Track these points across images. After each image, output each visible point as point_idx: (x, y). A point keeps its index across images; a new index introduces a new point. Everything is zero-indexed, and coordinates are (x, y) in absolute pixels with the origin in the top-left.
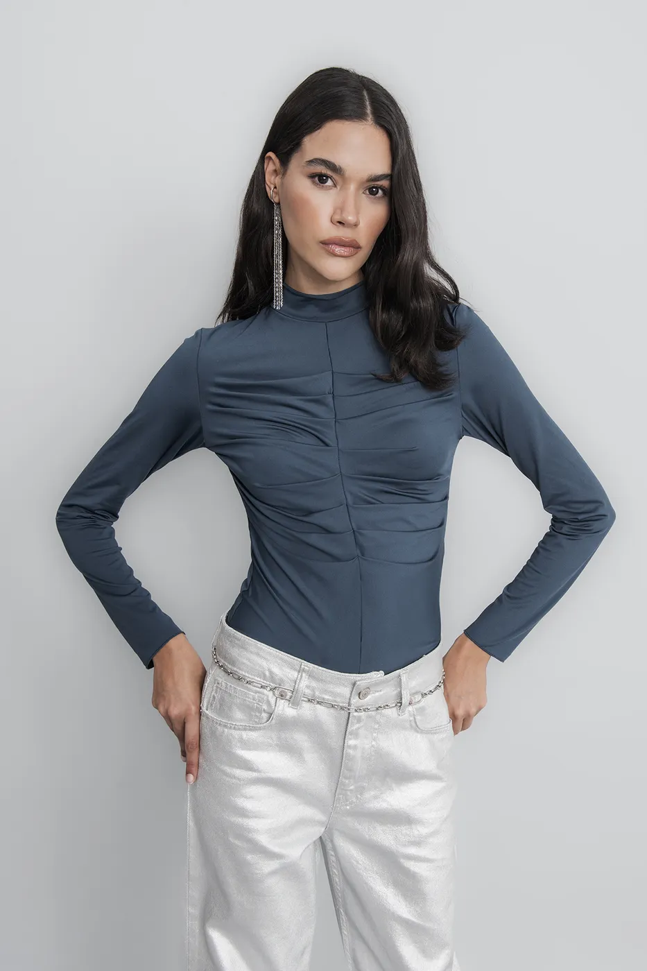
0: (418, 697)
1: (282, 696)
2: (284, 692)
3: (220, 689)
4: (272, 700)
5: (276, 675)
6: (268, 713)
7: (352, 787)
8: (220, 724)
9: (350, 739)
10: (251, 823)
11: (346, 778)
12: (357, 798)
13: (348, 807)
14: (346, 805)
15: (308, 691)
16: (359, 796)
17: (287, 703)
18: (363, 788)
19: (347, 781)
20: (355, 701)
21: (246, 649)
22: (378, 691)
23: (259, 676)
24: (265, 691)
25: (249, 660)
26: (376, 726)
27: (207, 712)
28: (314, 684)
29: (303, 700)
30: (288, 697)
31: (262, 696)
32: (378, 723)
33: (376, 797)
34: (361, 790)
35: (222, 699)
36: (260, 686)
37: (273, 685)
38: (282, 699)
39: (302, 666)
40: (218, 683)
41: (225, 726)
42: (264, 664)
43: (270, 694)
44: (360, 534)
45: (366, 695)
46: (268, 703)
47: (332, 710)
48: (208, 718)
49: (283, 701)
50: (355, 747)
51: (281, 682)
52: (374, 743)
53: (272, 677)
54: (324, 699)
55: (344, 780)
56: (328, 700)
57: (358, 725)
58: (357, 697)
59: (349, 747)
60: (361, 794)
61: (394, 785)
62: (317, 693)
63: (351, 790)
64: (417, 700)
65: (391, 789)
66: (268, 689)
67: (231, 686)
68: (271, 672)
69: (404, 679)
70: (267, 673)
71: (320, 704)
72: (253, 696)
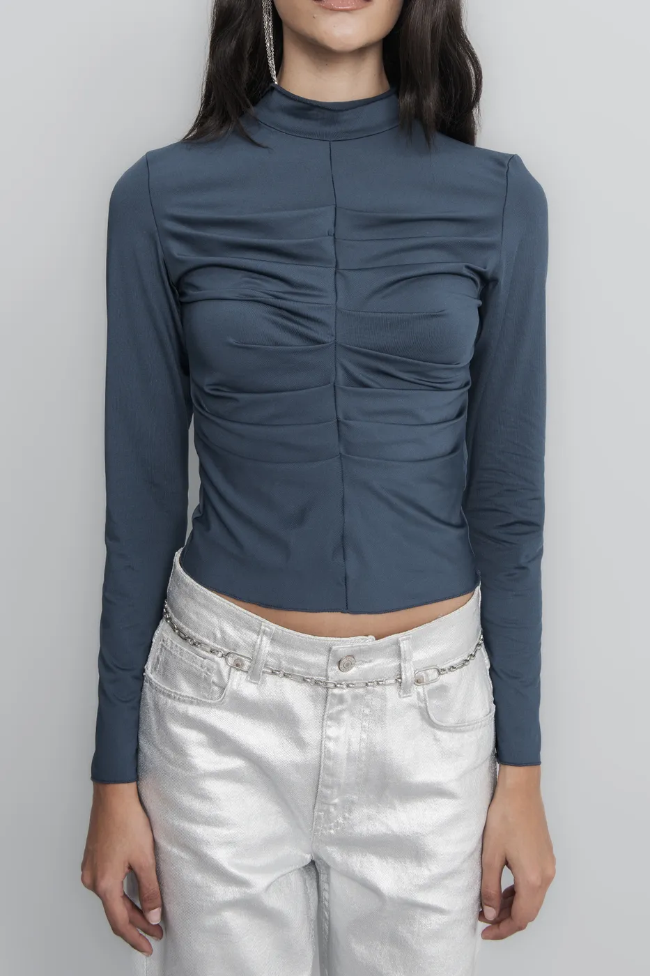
0: (433, 674)
1: (237, 665)
2: (241, 660)
3: (165, 649)
4: (225, 670)
5: (230, 637)
6: (221, 687)
7: (336, 801)
8: (163, 693)
9: (330, 727)
10: (200, 831)
11: (327, 787)
12: (345, 818)
13: (332, 832)
14: (330, 829)
15: (271, 661)
16: (347, 815)
17: (244, 676)
18: (353, 802)
19: (329, 792)
20: (334, 673)
21: (193, 598)
22: (366, 662)
23: (208, 637)
24: (216, 658)
25: (197, 614)
26: (367, 711)
27: (151, 676)
28: (279, 650)
29: (264, 672)
30: (245, 668)
31: (212, 663)
32: (368, 707)
33: (369, 818)
34: (349, 806)
35: (166, 663)
36: (209, 649)
37: (227, 650)
38: (238, 670)
39: (263, 627)
40: (163, 641)
41: (169, 696)
42: (214, 620)
43: (222, 661)
44: (346, 425)
45: (348, 666)
46: (219, 673)
47: (304, 687)
48: (151, 684)
49: (239, 673)
50: (336, 740)
51: (237, 645)
52: (364, 736)
53: (225, 641)
54: (293, 670)
55: (324, 790)
56: (299, 672)
57: (340, 707)
58: (337, 668)
59: (329, 738)
60: (350, 811)
61: (396, 802)
62: (284, 663)
63: (335, 805)
64: (430, 678)
65: (393, 807)
66: (220, 654)
67: (176, 646)
68: (223, 632)
69: (404, 646)
70: (219, 635)
71: (287, 677)
72: (202, 661)
